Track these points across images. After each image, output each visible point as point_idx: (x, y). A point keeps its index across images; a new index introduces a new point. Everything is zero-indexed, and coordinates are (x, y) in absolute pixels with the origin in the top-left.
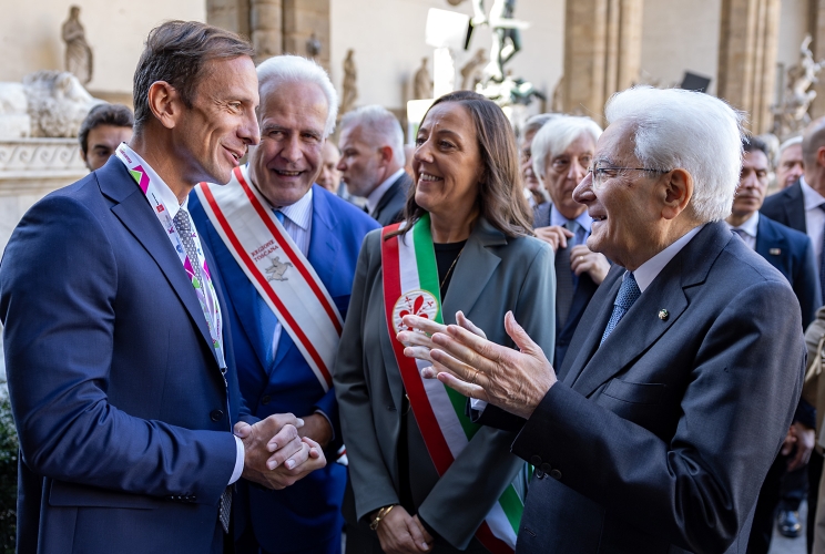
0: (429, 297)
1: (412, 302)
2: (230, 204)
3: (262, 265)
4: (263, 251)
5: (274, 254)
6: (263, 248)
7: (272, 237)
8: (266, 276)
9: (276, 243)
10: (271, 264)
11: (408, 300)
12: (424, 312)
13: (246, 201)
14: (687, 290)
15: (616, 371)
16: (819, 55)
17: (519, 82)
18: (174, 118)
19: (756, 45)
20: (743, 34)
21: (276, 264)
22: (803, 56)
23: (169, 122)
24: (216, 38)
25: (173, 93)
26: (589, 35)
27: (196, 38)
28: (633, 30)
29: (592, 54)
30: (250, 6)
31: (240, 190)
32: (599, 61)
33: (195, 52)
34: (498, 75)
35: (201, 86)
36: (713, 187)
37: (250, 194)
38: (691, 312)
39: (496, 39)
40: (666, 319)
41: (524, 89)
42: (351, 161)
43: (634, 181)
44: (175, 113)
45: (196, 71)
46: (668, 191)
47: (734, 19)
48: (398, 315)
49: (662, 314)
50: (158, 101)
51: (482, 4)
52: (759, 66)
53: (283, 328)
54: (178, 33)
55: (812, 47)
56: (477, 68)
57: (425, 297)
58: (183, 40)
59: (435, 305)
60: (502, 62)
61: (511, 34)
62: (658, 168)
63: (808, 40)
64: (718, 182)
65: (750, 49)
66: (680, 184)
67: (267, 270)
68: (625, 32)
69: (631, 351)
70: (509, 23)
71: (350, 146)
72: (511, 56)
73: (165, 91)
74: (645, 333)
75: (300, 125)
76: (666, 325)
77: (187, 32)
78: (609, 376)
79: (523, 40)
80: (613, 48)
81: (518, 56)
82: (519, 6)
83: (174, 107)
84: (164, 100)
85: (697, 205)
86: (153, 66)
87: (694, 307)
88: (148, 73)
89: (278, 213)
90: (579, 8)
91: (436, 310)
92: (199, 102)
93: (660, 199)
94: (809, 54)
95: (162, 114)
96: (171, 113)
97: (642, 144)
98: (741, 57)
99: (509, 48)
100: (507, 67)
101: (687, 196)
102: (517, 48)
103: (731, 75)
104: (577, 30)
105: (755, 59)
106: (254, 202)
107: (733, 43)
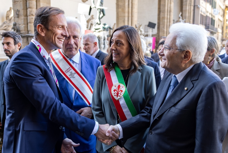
0: (122, 85)
1: (117, 87)
2: (58, 59)
3: (68, 74)
4: (68, 70)
5: (71, 71)
6: (68, 69)
7: (70, 67)
8: (69, 77)
9: (71, 68)
10: (70, 74)
11: (115, 86)
12: (121, 89)
13: (62, 57)
14: (193, 82)
15: (173, 105)
16: (183, 18)
17: (105, 25)
18: (44, 34)
19: (167, 15)
20: (164, 12)
21: (71, 73)
22: (180, 18)
23: (43, 35)
24: (52, 10)
25: (43, 26)
26: (124, 11)
27: (47, 11)
28: (135, 10)
29: (124, 17)
30: (26, 2)
31: (60, 55)
32: (126, 19)
33: (47, 15)
34: (99, 23)
35: (50, 23)
36: (198, 55)
37: (63, 56)
38: (195, 88)
39: (98, 12)
40: (187, 90)
41: (106, 26)
42: (87, 47)
43: (175, 52)
44: (44, 32)
45: (48, 20)
46: (185, 56)
47: (162, 7)
48: (113, 91)
49: (186, 89)
50: (39, 30)
51: (94, 2)
52: (168, 21)
53: (75, 91)
54: (42, 10)
55: (182, 15)
56: (92, 20)
57: (121, 85)
58: (44, 12)
59: (124, 87)
60: (100, 19)
61: (102, 11)
62: (182, 49)
63: (181, 13)
64: (199, 53)
65: (166, 16)
66: (188, 54)
67: (69, 75)
68: (133, 11)
69: (177, 99)
70: (101, 8)
71: (86, 43)
72: (102, 17)
73: (41, 26)
74: (181, 94)
75: (72, 34)
76: (187, 92)
77: (45, 10)
78: (171, 106)
79: (106, 12)
80: (130, 15)
81: (104, 17)
82: (104, 3)
83: (44, 30)
84: (41, 29)
85: (193, 59)
86: (37, 20)
87: (196, 87)
88: (36, 22)
89: (71, 60)
90: (120, 4)
91: (125, 89)
92: (50, 28)
93: (182, 58)
94: (181, 17)
95: (41, 33)
96: (43, 32)
97: (178, 42)
98: (164, 18)
99: (102, 15)
100: (101, 20)
101: (190, 57)
102: (104, 15)
103: (161, 23)
104: (120, 10)
105: (167, 18)
106: (64, 58)
107: (161, 14)
